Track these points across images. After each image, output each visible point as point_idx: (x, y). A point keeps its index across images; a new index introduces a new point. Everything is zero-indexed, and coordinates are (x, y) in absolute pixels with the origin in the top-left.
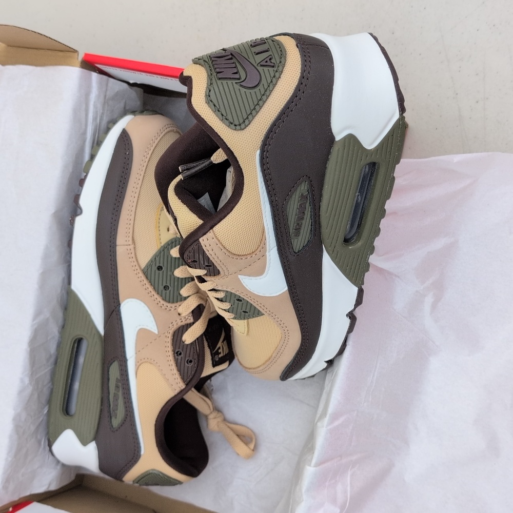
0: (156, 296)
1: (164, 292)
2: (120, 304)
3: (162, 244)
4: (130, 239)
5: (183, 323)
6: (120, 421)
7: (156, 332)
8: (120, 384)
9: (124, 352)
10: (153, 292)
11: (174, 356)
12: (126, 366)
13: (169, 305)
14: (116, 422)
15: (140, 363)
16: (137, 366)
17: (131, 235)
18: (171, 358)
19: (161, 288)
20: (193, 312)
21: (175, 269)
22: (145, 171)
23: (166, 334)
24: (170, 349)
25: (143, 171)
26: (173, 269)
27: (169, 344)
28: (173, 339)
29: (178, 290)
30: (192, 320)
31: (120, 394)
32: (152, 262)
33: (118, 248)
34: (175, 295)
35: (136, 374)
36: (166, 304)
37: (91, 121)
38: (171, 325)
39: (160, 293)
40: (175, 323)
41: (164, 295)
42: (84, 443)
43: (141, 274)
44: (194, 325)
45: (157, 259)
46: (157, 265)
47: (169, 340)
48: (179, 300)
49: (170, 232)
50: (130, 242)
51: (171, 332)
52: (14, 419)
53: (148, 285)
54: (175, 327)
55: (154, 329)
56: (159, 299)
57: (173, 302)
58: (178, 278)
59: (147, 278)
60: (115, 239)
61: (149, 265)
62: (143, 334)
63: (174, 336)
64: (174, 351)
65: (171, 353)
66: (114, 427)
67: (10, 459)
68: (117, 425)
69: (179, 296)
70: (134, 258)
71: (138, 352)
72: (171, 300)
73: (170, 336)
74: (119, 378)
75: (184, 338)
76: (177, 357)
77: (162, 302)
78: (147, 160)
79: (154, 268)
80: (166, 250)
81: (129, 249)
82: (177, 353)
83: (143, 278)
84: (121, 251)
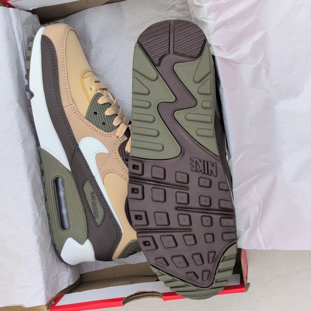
0: (100, 130)
1: (103, 126)
2: (78, 145)
3: (91, 99)
4: (71, 100)
5: (122, 141)
6: (102, 218)
7: (108, 152)
8: (95, 195)
9: (91, 173)
10: (97, 129)
11: (125, 162)
12: (95, 181)
13: (110, 133)
14: (99, 220)
15: (103, 176)
16: (103, 178)
17: (70, 98)
18: (123, 164)
19: (101, 125)
20: (125, 133)
21: (105, 111)
22: (66, 56)
23: (114, 152)
24: (120, 159)
25: (65, 56)
26: (103, 111)
27: (119, 156)
28: (119, 153)
29: (111, 123)
30: (126, 138)
31: (97, 201)
32: (89, 111)
33: (65, 109)
34: (110, 126)
35: (104, 183)
36: (107, 133)
37: (18, 39)
38: (115, 145)
39: (101, 127)
40: (117, 144)
41: (104, 128)
42: (82, 243)
43: (86, 120)
44: (129, 140)
45: (92, 108)
46: (93, 112)
47: (118, 154)
48: (114, 129)
49: (93, 90)
50: (72, 103)
51: (117, 149)
52: (38, 241)
53: (92, 125)
54: (118, 145)
55: (105, 151)
56: (102, 132)
57: (111, 131)
58: (108, 116)
59: (90, 122)
60: (61, 104)
61: (88, 113)
62: (99, 157)
63: (119, 151)
64: (123, 159)
65: (122, 161)
66: (98, 224)
67: (44, 268)
68: (100, 222)
69: (113, 127)
70: (77, 112)
71: (100, 169)
72: (109, 131)
73: (117, 151)
74: (93, 191)
75: (126, 150)
76: (126, 162)
77: (105, 133)
78: (64, 49)
79: (92, 114)
80: (95, 101)
81: (72, 107)
82: (125, 160)
83: (88, 122)
84: (67, 110)
